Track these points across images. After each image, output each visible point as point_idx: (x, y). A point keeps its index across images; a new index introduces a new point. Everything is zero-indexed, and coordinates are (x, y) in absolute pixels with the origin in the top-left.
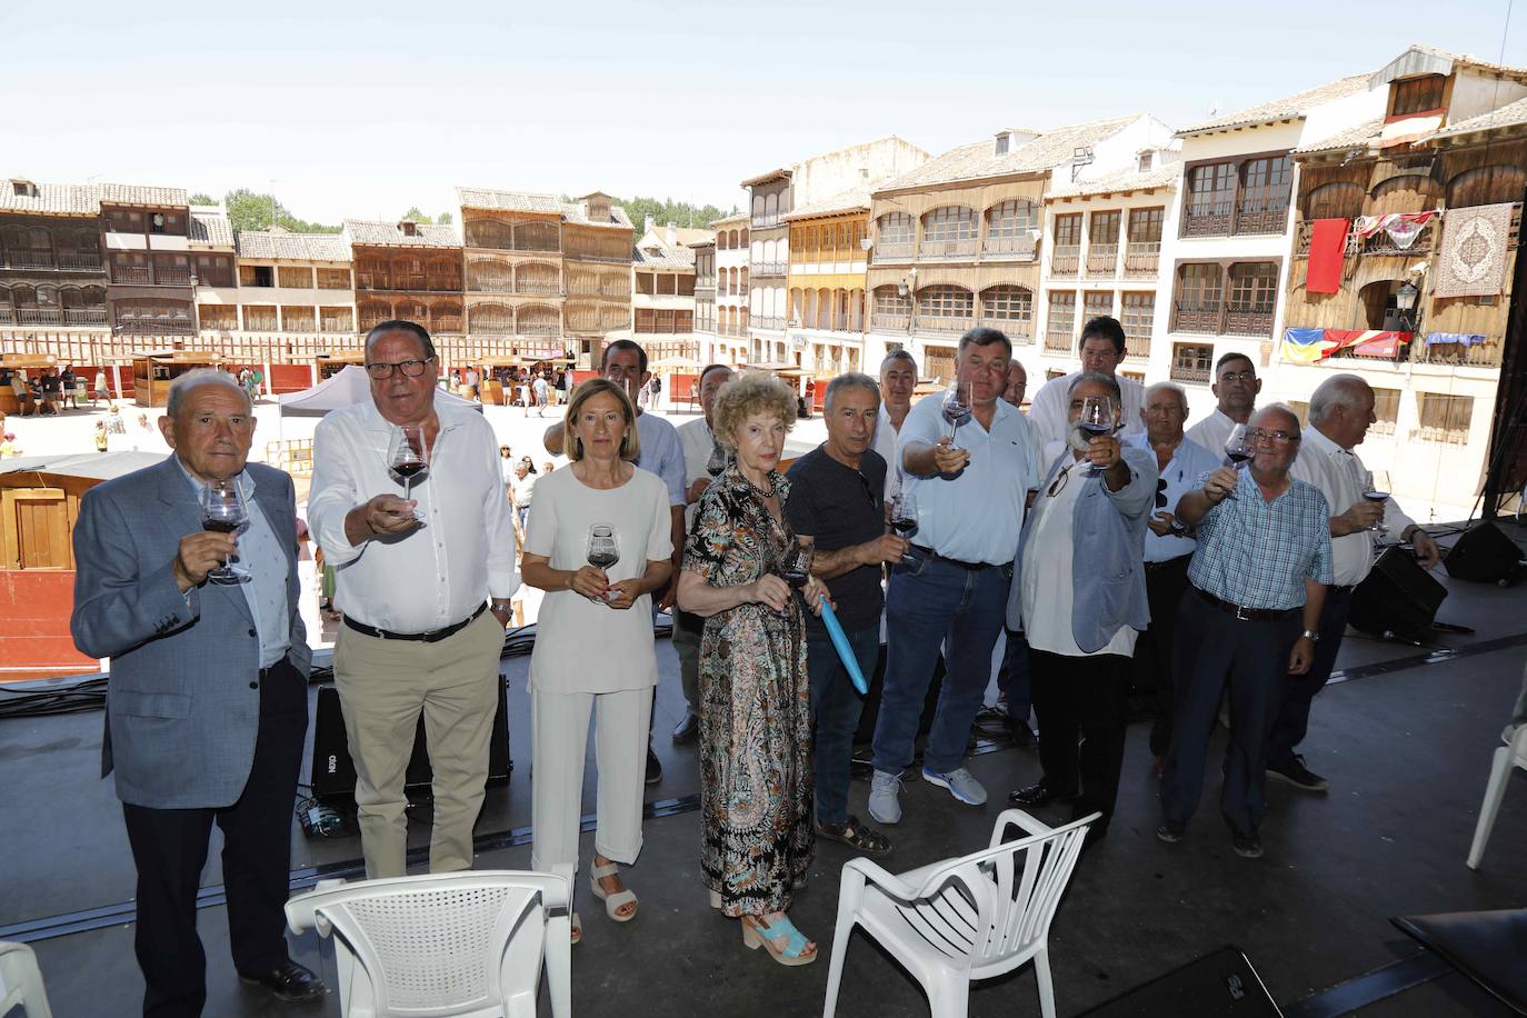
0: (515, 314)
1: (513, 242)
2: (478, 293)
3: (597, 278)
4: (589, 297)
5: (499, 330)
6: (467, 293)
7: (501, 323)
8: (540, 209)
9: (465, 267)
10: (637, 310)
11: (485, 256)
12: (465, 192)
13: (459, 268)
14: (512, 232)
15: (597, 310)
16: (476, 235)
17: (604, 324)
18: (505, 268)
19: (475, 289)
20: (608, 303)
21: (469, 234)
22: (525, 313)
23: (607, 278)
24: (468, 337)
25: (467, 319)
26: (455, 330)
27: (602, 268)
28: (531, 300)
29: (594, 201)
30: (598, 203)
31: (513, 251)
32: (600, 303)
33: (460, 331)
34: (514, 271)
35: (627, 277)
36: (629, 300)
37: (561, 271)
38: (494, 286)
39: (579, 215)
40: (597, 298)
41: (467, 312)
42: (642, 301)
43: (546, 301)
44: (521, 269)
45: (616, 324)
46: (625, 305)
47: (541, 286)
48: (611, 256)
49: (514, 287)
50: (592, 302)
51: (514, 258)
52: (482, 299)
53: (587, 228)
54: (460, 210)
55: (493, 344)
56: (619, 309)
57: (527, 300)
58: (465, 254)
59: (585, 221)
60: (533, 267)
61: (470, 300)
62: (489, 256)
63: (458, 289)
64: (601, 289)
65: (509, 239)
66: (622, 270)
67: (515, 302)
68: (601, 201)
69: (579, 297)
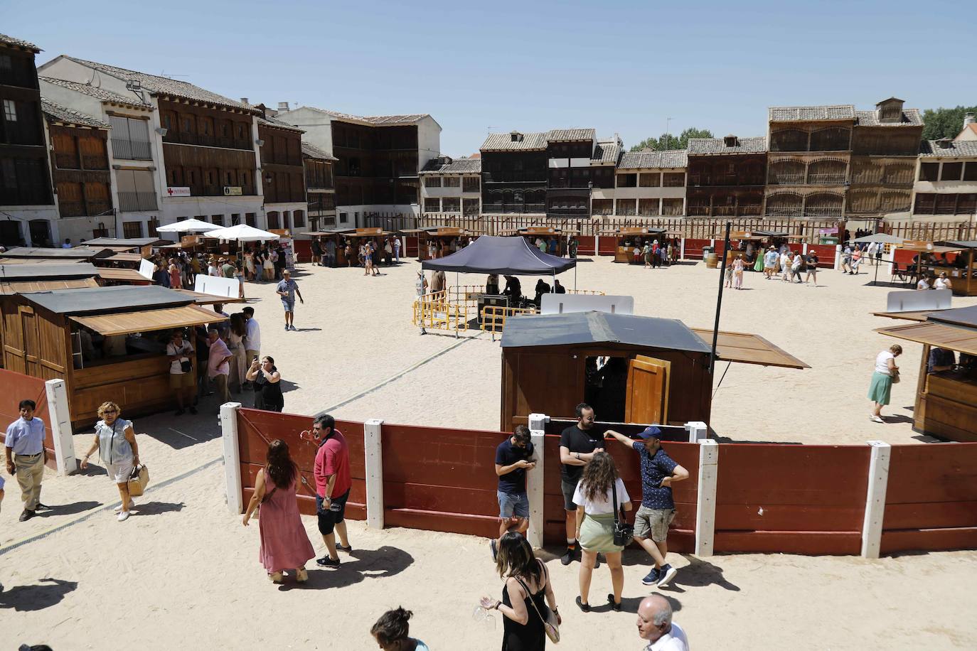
0: (804, 200)
1: (809, 145)
2: (777, 186)
3: (882, 170)
4: (872, 185)
5: (790, 214)
6: (767, 186)
7: (792, 208)
8: (835, 117)
9: (768, 167)
10: (918, 195)
11: (784, 157)
12: (775, 111)
13: (764, 168)
14: (809, 138)
15: (879, 196)
16: (779, 143)
17: (884, 207)
18: (800, 166)
19: (775, 183)
20: (891, 190)
21: (774, 142)
22: (813, 200)
23: (890, 170)
24: (764, 218)
25: (765, 205)
26: (756, 214)
27: (888, 161)
28: (819, 190)
29: (887, 106)
30: (891, 107)
31: (808, 153)
32: (882, 190)
33: (759, 214)
34: (807, 167)
35: (912, 168)
36: (911, 186)
37: (848, 166)
38: (790, 180)
39: (873, 118)
40: (879, 186)
41: (765, 200)
42: (926, 187)
43: (832, 190)
44: (813, 166)
45: (895, 207)
46: (907, 191)
47: (830, 178)
48: (898, 151)
49: (805, 180)
50: (875, 189)
51: (808, 158)
52: (778, 190)
53: (878, 128)
54: (768, 125)
55: (779, 224)
56: (900, 195)
57: (816, 190)
58: (769, 157)
59: (876, 122)
60: (823, 164)
61: (769, 192)
62: (788, 157)
63: (761, 184)
64: (885, 177)
65: (806, 143)
66: (908, 162)
67: (804, 191)
68: (894, 105)
69: (862, 185)
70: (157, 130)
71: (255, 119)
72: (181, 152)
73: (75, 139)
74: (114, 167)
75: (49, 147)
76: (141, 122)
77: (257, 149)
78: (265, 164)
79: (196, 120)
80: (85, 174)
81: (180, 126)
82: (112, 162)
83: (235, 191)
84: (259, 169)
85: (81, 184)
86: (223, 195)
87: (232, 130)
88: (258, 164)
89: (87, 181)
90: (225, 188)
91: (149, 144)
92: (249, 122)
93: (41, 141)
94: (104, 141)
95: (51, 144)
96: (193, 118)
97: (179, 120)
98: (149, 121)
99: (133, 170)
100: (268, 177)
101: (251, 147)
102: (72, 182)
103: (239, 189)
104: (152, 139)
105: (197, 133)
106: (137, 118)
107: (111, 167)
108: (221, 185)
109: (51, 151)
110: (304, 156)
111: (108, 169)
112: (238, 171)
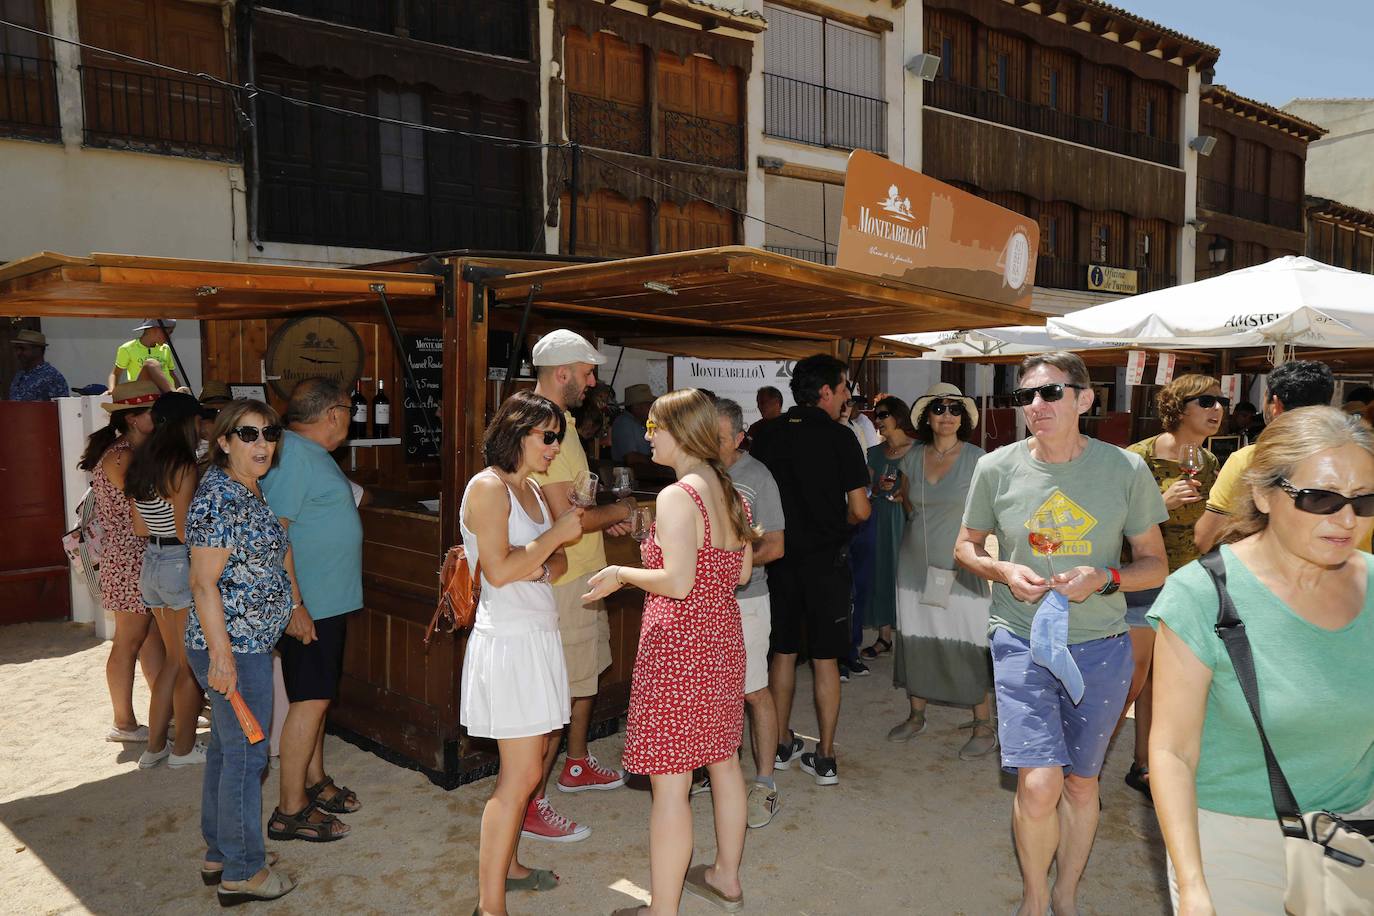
70: (911, 67)
71: (1194, 79)
72: (975, 145)
73: (646, 54)
74: (761, 162)
75: (549, 69)
76: (865, 37)
77: (1190, 165)
78: (1209, 214)
79: (1029, 58)
80: (662, 172)
81: (982, 69)
82: (757, 146)
83: (1120, 281)
84: (1191, 223)
85: (647, 203)
86: (1085, 288)
87: (1128, 103)
88: (1190, 211)
89: (668, 200)
90: (1091, 268)
91: (882, 104)
92: (1177, 85)
93: (527, 46)
94: (741, 75)
95: (556, 58)
96: (1019, 53)
97: (982, 52)
98: (888, 34)
99: (824, 182)
100: (1214, 247)
101: (1173, 156)
102: (620, 196)
103: (1132, 277)
104: (892, 91)
105: (1028, 98)
106: (853, 22)
107: (752, 162)
108: (1082, 261)
109: (554, 83)
110: (1309, 204)
111: (742, 164)
112: (1133, 225)
